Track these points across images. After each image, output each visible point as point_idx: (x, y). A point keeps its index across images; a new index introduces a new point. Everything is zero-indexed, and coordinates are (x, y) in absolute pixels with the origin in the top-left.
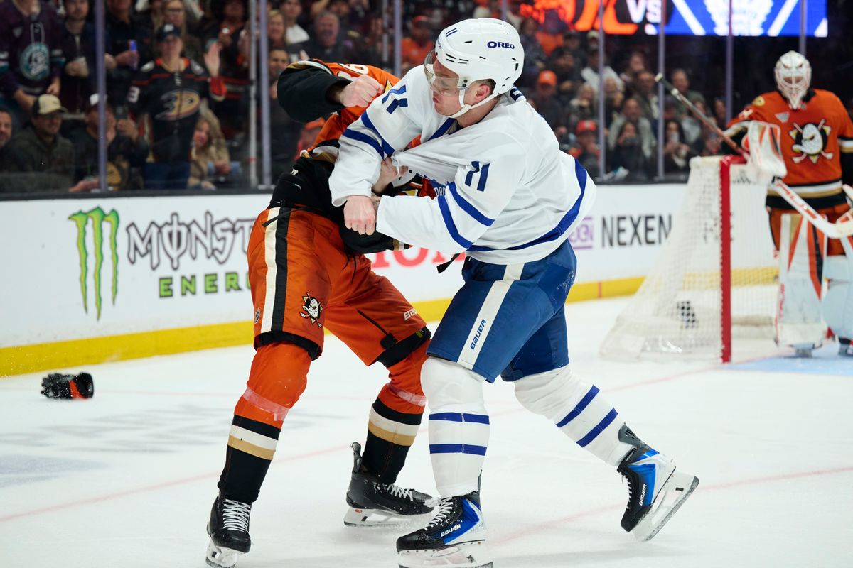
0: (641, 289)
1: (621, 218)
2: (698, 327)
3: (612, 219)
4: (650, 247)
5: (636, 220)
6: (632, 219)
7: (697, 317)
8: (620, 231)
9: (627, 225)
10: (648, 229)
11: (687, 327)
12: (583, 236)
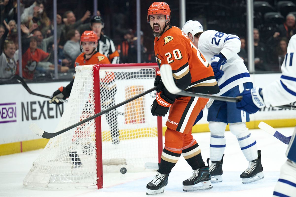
1: (33, 103)
2: (82, 167)
4: (51, 120)
5: (42, 104)
6: (39, 103)
7: (81, 161)
8: (33, 110)
9: (36, 107)
10: (49, 109)
11: (76, 167)
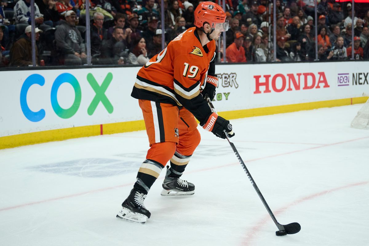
0: (368, 101)
1: (360, 74)
3: (357, 74)
8: (360, 79)
9: (362, 76)
12: (345, 81)
